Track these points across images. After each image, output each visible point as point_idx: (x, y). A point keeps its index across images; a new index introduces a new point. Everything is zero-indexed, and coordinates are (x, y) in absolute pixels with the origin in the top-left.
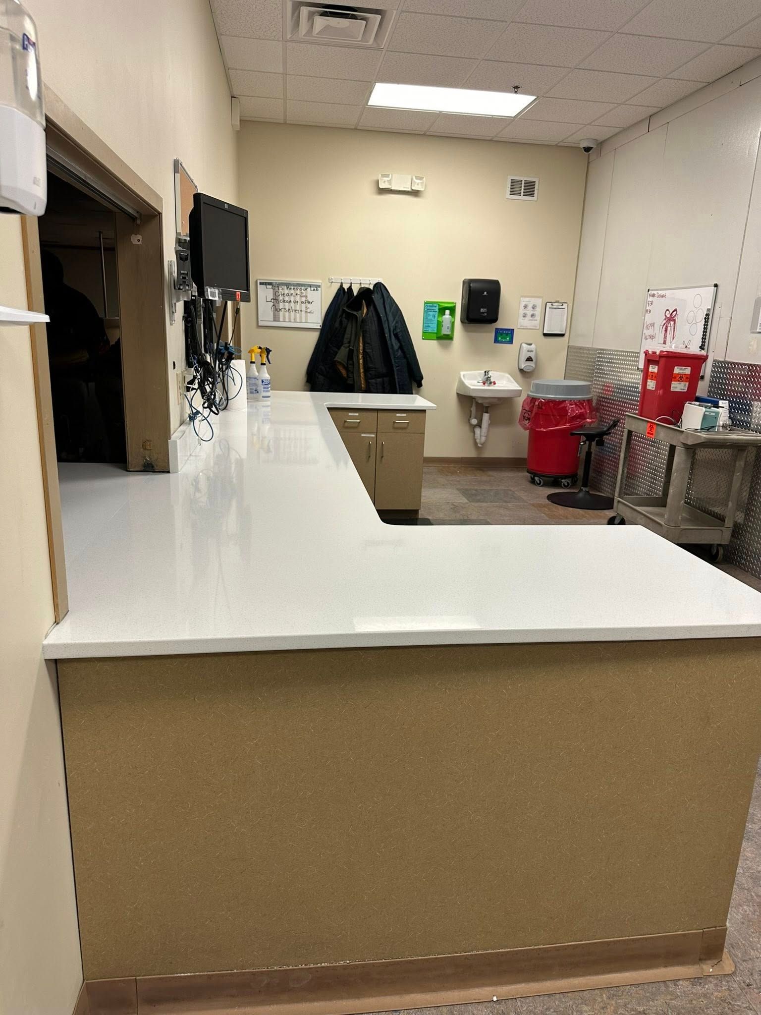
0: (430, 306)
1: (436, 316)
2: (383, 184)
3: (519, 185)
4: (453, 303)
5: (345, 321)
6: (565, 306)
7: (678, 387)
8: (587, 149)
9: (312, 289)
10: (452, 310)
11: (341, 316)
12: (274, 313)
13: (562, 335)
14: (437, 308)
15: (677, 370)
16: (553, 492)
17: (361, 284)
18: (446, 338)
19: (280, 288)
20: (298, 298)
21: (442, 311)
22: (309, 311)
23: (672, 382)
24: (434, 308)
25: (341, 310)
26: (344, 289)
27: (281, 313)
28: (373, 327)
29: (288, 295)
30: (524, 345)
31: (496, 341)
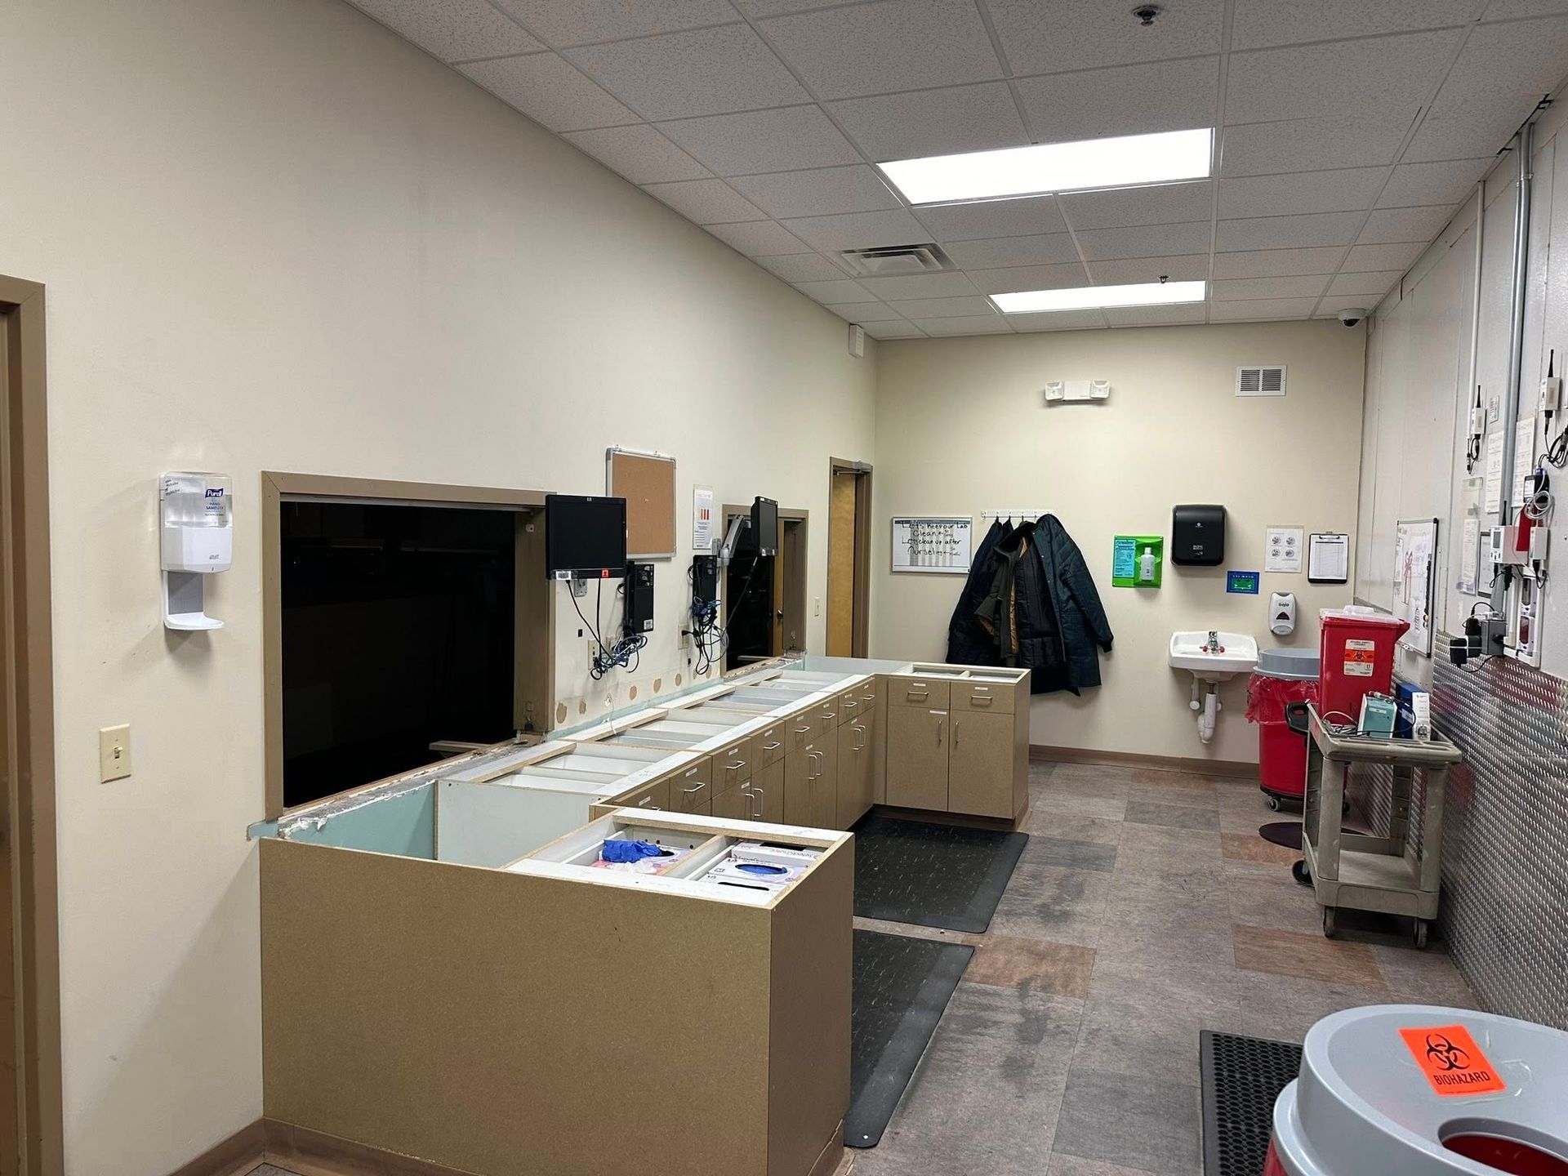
0: (1123, 543)
1: (1133, 555)
2: (1052, 394)
3: (1254, 378)
4: (1159, 538)
5: (995, 565)
6: (1343, 539)
7: (1355, 669)
8: (1350, 323)
9: (959, 526)
10: (1157, 548)
11: (991, 558)
12: (911, 556)
13: (1343, 582)
14: (1134, 544)
15: (1350, 645)
16: (1277, 821)
17: (1023, 517)
18: (1149, 585)
19: (919, 527)
20: (941, 538)
21: (1141, 548)
22: (954, 552)
23: (1345, 662)
24: (1130, 545)
25: (992, 551)
26: (1000, 524)
27: (920, 556)
28: (1030, 572)
29: (929, 534)
30: (1275, 596)
31: (1230, 589)
